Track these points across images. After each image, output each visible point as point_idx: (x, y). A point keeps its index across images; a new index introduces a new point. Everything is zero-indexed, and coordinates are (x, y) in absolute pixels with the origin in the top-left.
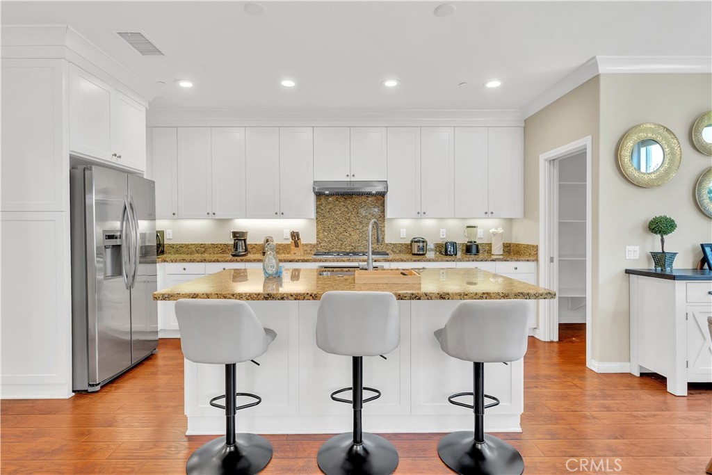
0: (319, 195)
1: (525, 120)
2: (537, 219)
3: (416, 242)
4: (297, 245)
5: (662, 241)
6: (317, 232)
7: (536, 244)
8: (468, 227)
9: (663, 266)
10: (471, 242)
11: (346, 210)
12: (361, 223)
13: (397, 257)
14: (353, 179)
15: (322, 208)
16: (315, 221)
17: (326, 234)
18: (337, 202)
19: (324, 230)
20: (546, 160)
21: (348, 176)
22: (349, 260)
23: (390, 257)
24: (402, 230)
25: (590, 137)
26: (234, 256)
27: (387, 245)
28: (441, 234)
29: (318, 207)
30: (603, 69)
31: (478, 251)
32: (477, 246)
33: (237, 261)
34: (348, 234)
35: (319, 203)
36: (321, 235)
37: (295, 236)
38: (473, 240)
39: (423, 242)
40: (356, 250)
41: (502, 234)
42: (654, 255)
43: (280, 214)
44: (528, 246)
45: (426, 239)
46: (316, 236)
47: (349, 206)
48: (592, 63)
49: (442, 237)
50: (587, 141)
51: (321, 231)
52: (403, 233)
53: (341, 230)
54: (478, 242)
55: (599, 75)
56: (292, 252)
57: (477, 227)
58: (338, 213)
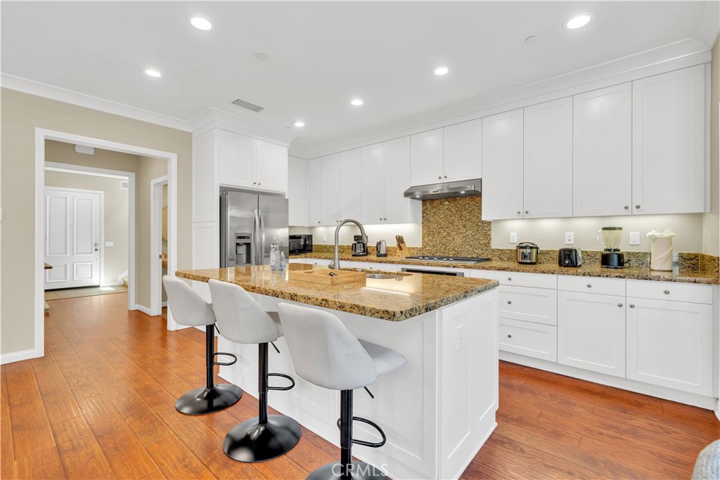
1: (712, 51)
3: (522, 248)
4: (401, 248)
6: (423, 236)
8: (605, 229)
11: (450, 213)
12: (464, 226)
13: (505, 265)
14: (446, 181)
15: (427, 212)
16: (422, 225)
17: (431, 238)
18: (442, 206)
19: (429, 235)
21: (441, 177)
22: (428, 264)
23: (494, 264)
24: (512, 234)
26: (353, 255)
27: (493, 250)
28: (567, 238)
29: (423, 212)
31: (621, 263)
32: (620, 255)
33: (355, 260)
34: (451, 239)
35: (424, 208)
36: (426, 239)
37: (399, 239)
38: (613, 247)
39: (531, 248)
40: (459, 256)
41: (669, 239)
43: (384, 220)
46: (421, 240)
47: (452, 209)
49: (567, 242)
51: (427, 235)
52: (513, 237)
53: (445, 234)
54: (622, 251)
57: (620, 229)
58: (442, 216)
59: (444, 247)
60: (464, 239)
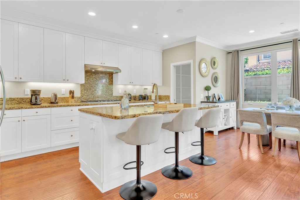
0: (86, 72)
1: (163, 50)
2: (169, 86)
4: (73, 97)
5: (208, 92)
7: (169, 95)
8: (145, 89)
9: (209, 100)
10: (146, 95)
11: (96, 80)
14: (104, 65)
17: (86, 92)
18: (91, 76)
19: (85, 90)
20: (173, 66)
21: (101, 63)
24: (120, 90)
25: (192, 60)
27: (114, 97)
28: (134, 92)
30: (198, 40)
31: (148, 98)
32: (148, 96)
34: (96, 92)
36: (83, 92)
37: (72, 92)
38: (146, 94)
42: (207, 97)
43: (66, 81)
44: (165, 96)
45: (131, 94)
47: (97, 78)
48: (195, 38)
50: (191, 61)
51: (83, 90)
52: (120, 91)
55: (195, 41)
56: (70, 102)
57: (147, 89)
58: (92, 81)
59: (93, 96)
60: (102, 92)
